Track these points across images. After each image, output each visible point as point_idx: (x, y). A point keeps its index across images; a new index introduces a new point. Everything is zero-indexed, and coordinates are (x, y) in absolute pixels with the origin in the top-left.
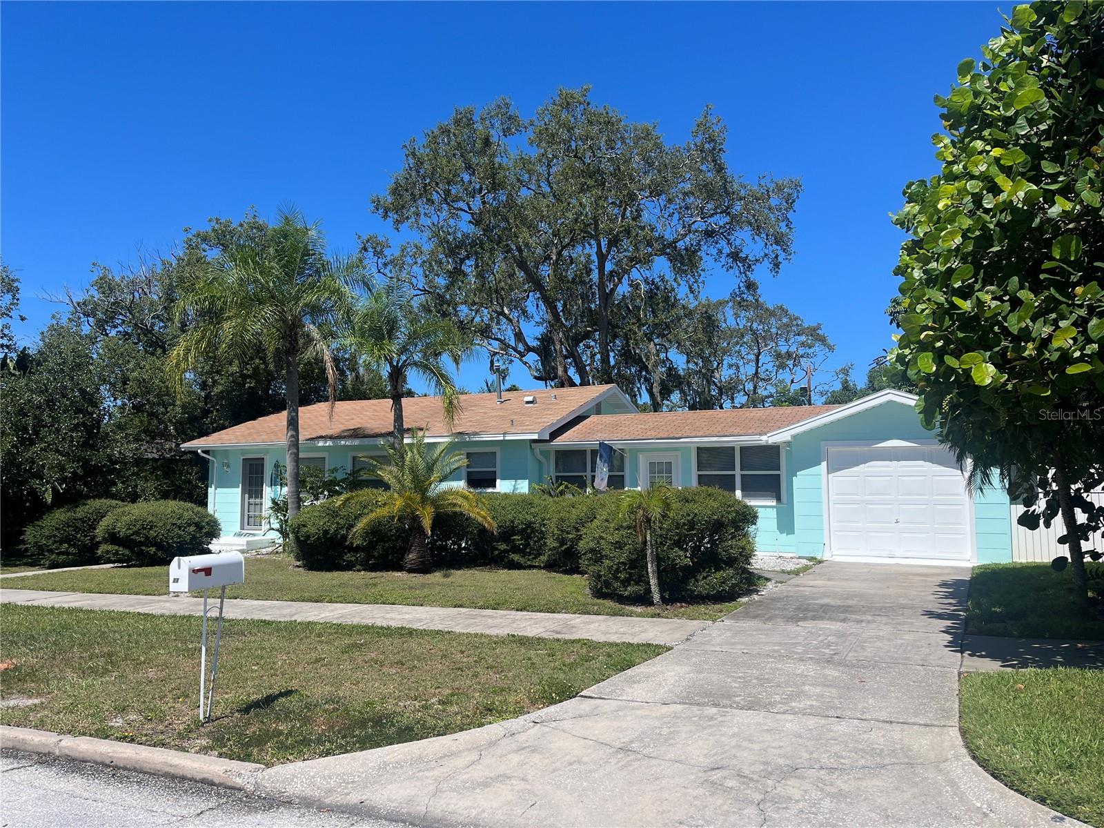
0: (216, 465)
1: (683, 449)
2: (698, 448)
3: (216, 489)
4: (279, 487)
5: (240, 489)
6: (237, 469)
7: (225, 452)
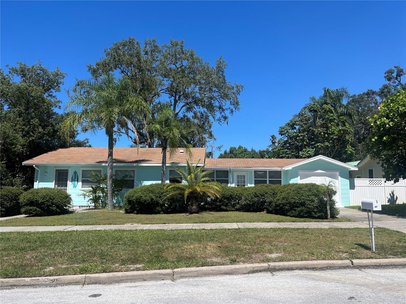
0: (39, 172)
1: (250, 171)
2: (255, 171)
3: (39, 183)
4: (77, 182)
5: (54, 183)
6: (53, 174)
7: (45, 167)
